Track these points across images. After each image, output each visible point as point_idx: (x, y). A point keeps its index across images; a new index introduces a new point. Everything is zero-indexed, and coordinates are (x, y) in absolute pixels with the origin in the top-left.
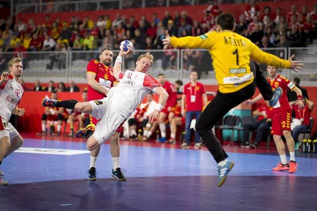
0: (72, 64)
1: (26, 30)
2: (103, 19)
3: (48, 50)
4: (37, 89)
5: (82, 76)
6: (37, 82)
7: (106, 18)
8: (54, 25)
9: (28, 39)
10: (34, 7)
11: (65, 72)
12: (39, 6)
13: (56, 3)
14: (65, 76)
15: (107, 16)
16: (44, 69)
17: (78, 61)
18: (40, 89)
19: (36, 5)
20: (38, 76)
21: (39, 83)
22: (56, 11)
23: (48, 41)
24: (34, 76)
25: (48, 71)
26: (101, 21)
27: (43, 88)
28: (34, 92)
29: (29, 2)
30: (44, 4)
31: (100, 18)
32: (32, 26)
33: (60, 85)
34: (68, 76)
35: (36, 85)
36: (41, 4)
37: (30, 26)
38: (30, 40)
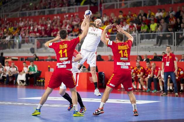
0: (140, 42)
1: (108, 20)
2: (161, 11)
5: (148, 51)
7: (163, 11)
8: (128, 16)
10: (113, 5)
11: (135, 48)
12: (117, 4)
13: (128, 2)
14: (136, 51)
15: (164, 9)
17: (144, 40)
19: (115, 3)
22: (129, 7)
26: (159, 12)
29: (111, 2)
30: (121, 2)
32: (113, 18)
33: (138, 57)
34: (138, 51)
36: (118, 2)
37: (111, 18)
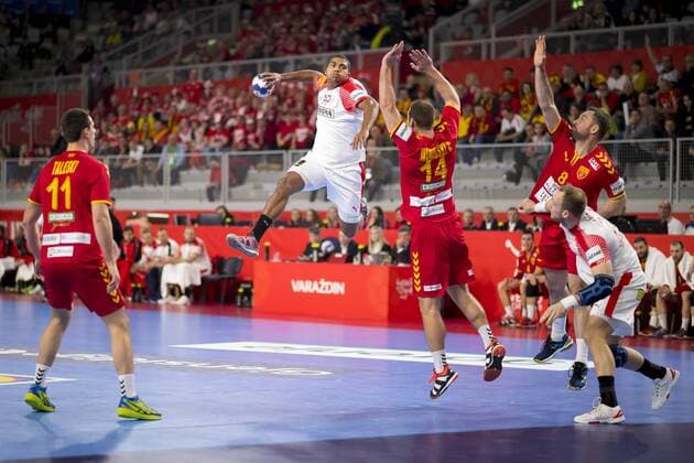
3: (510, 141)
4: (489, 226)
6: (486, 211)
8: (526, 87)
9: (465, 118)
10: (478, 48)
12: (489, 46)
16: (501, 181)
18: (495, 227)
20: (488, 197)
21: (492, 213)
23: (510, 121)
24: (479, 197)
25: (512, 185)
27: (500, 224)
28: (482, 233)
30: (500, 39)
31: (614, 71)
32: (473, 89)
35: (485, 218)
36: (494, 40)
37: (469, 89)
38: (469, 120)
